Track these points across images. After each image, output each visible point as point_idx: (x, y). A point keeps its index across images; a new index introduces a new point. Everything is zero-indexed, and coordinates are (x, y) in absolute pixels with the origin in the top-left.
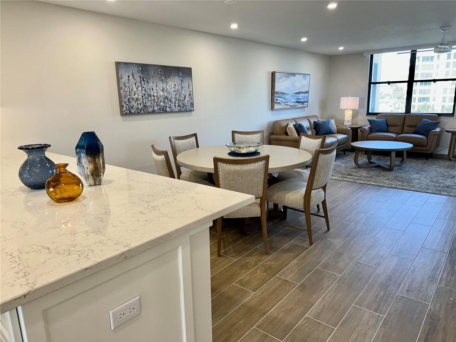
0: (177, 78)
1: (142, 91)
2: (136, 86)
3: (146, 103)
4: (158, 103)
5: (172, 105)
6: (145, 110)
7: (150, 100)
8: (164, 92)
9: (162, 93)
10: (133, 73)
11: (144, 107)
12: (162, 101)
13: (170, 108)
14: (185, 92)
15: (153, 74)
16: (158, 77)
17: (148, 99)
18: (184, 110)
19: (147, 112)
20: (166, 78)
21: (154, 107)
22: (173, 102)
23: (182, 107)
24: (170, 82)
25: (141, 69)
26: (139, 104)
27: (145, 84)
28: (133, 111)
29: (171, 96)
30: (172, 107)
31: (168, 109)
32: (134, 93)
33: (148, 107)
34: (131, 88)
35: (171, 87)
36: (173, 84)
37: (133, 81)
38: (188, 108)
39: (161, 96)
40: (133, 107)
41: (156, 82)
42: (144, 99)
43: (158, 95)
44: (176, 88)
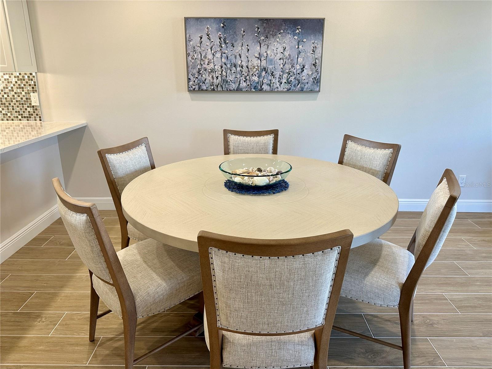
0: (290, 36)
1: (222, 58)
2: (213, 51)
3: (226, 77)
4: (248, 78)
5: (274, 80)
6: (224, 87)
7: (234, 73)
8: (261, 60)
9: (256, 62)
10: (209, 33)
11: (223, 82)
12: (256, 73)
13: (270, 86)
14: (305, 60)
15: (244, 32)
16: (251, 37)
17: (231, 71)
18: (297, 90)
19: (227, 89)
20: (267, 37)
21: (240, 83)
22: (277, 76)
23: (293, 84)
24: (276, 43)
25: (222, 25)
26: (215, 78)
27: (227, 47)
28: (204, 88)
29: (274, 66)
30: (274, 84)
31: (265, 87)
32: (208, 62)
33: (229, 82)
34: (203, 55)
35: (276, 52)
36: (281, 47)
37: (208, 44)
38: (306, 87)
39: (254, 67)
40: (205, 81)
41: (248, 45)
42: (224, 70)
43: (250, 64)
44: (287, 54)
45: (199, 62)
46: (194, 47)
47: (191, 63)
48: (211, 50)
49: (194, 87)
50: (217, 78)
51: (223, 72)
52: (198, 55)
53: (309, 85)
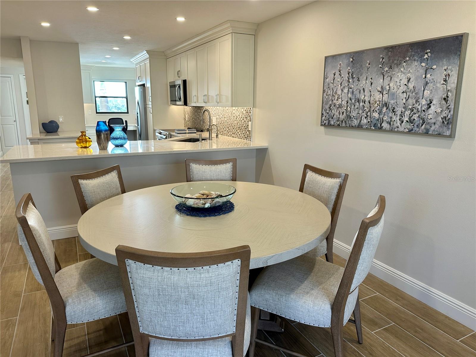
0: (416, 63)
1: (348, 93)
2: (342, 87)
3: (350, 112)
4: (369, 114)
5: (394, 118)
6: (347, 123)
7: (357, 108)
8: (383, 94)
9: (378, 97)
10: (341, 69)
11: (347, 118)
12: (377, 109)
13: (390, 125)
14: (433, 93)
15: (369, 64)
16: (376, 69)
17: (355, 106)
18: (420, 131)
19: (350, 125)
20: (391, 68)
21: (361, 120)
22: (399, 113)
23: (417, 124)
24: (399, 74)
25: (351, 59)
26: (341, 113)
27: (353, 82)
28: (332, 123)
29: (395, 101)
30: (395, 123)
31: (385, 125)
32: (338, 98)
33: (352, 118)
34: (334, 91)
35: (399, 84)
36: (405, 78)
37: (339, 80)
38: (432, 128)
39: (376, 102)
40: (333, 116)
41: (371, 78)
42: (349, 106)
43: (372, 99)
44: (411, 86)
45: (331, 98)
46: (329, 84)
47: (325, 99)
48: (341, 86)
49: (325, 122)
50: (343, 113)
51: (348, 107)
52: (331, 91)
53: (437, 126)
